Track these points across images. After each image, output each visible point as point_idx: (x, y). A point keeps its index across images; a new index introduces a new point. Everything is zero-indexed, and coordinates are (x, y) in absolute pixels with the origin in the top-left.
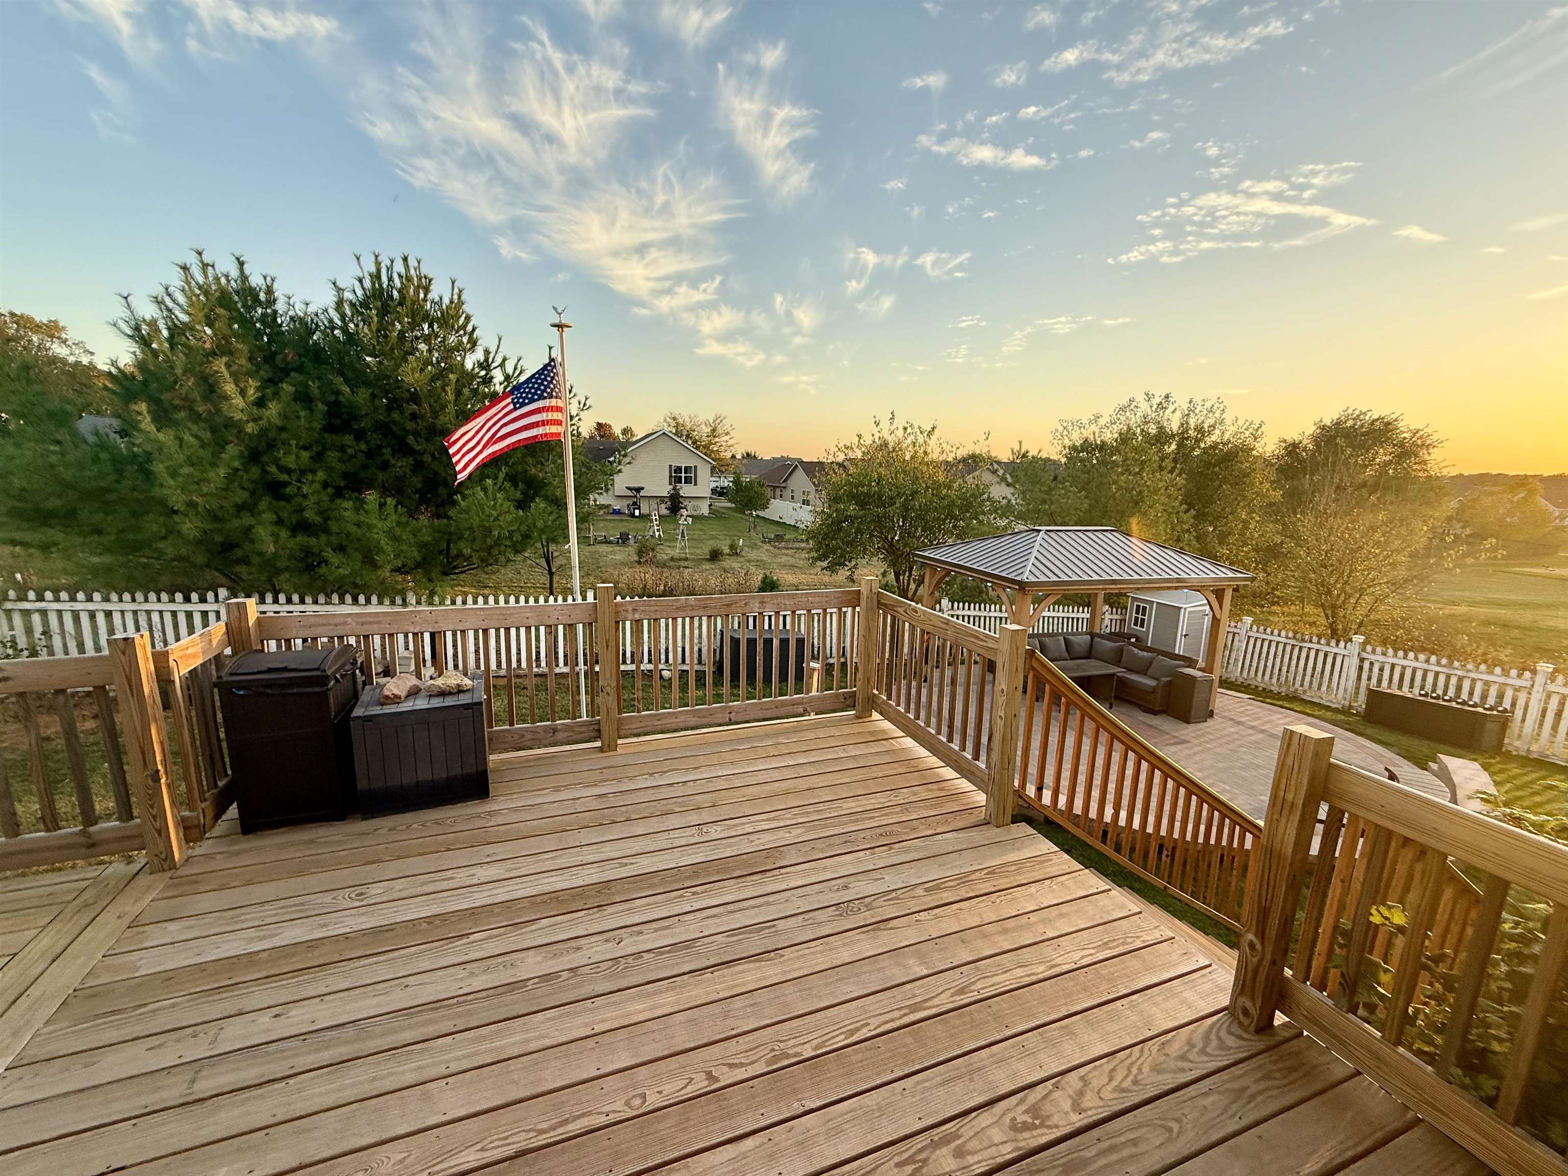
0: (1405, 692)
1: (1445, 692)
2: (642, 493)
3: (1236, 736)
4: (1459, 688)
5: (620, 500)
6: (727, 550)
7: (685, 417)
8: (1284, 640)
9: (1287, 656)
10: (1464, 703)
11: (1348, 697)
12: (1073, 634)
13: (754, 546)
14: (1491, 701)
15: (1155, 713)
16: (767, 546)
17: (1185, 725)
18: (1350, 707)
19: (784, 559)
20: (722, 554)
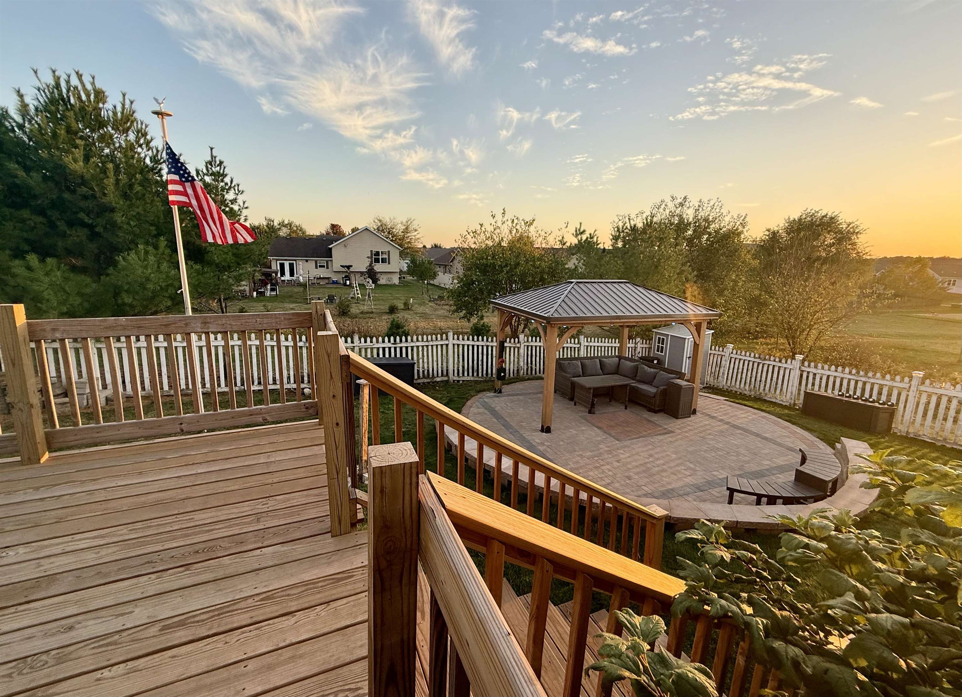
0: (829, 393)
1: (855, 393)
2: (352, 269)
3: (708, 427)
4: (863, 390)
5: (337, 274)
6: (401, 306)
7: (387, 220)
8: (753, 359)
9: (755, 370)
10: (866, 400)
11: (793, 398)
12: (605, 357)
13: (423, 304)
14: (884, 398)
15: (656, 412)
16: (430, 304)
17: (675, 420)
18: (795, 404)
19: (441, 312)
20: (397, 310)
